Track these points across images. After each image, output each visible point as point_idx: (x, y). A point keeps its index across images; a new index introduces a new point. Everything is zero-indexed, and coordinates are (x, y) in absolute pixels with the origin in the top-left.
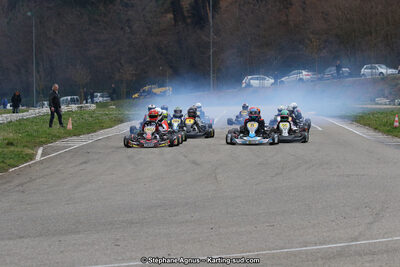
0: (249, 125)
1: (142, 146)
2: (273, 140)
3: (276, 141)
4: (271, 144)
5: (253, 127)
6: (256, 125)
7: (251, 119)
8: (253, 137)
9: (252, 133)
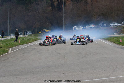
0: (77, 40)
1: (45, 45)
2: (83, 44)
3: (84, 44)
4: (83, 45)
5: (78, 40)
6: (79, 40)
7: (78, 38)
8: (78, 43)
9: (78, 42)
